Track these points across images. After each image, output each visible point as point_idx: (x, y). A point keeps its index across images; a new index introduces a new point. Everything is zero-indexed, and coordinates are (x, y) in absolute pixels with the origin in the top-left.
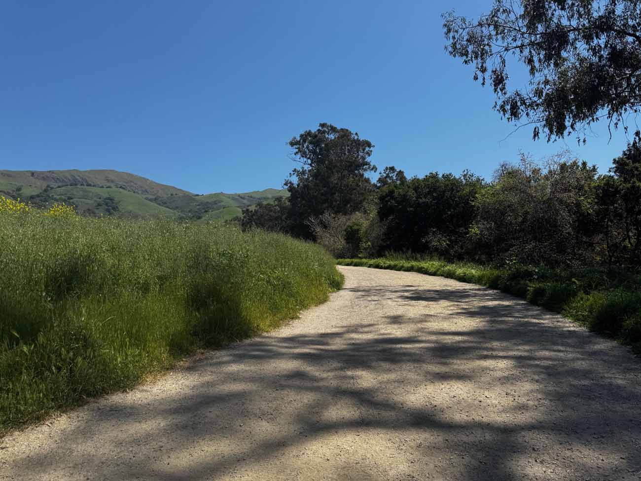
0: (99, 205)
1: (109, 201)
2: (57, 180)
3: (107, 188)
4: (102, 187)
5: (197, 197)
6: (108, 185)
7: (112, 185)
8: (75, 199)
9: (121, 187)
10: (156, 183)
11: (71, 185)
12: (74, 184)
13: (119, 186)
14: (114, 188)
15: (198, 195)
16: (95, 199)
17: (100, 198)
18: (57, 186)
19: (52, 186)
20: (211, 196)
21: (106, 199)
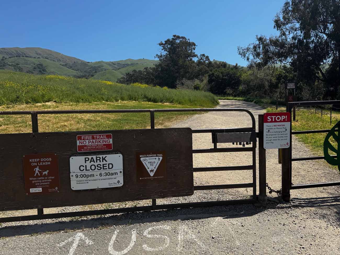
0: (35, 68)
1: (40, 66)
2: (7, 53)
3: (38, 58)
4: (35, 58)
5: (88, 63)
6: (38, 56)
7: (40, 56)
8: (20, 65)
9: (46, 58)
10: (65, 56)
11: (17, 57)
12: (18, 56)
13: (45, 57)
14: (42, 59)
15: (89, 63)
16: (32, 65)
17: (34, 64)
18: (8, 57)
19: (5, 57)
20: (96, 63)
21: (38, 65)
